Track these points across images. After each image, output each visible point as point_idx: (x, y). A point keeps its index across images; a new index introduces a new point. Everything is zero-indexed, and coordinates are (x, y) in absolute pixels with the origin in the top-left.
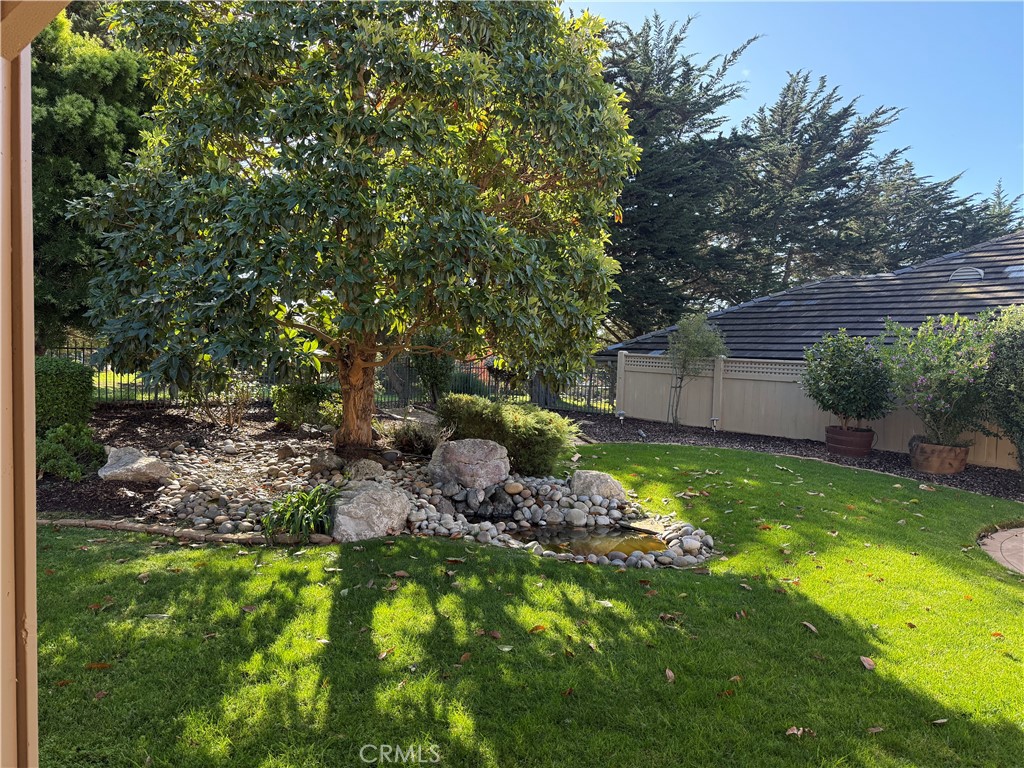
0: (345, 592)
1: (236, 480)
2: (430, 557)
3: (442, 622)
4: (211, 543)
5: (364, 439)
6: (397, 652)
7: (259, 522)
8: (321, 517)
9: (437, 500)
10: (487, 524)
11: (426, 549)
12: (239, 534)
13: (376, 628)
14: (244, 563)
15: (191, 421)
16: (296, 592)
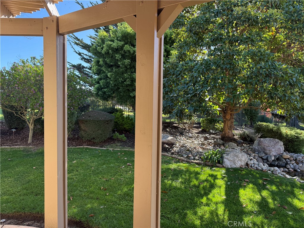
0: (229, 183)
1: (193, 145)
2: (256, 177)
3: (263, 199)
4: (188, 162)
5: (230, 136)
6: (249, 206)
7: (200, 158)
8: (219, 159)
9: (257, 158)
10: (276, 168)
11: (255, 174)
12: (195, 161)
13: (241, 197)
14: (198, 169)
15: (180, 128)
16: (214, 181)
